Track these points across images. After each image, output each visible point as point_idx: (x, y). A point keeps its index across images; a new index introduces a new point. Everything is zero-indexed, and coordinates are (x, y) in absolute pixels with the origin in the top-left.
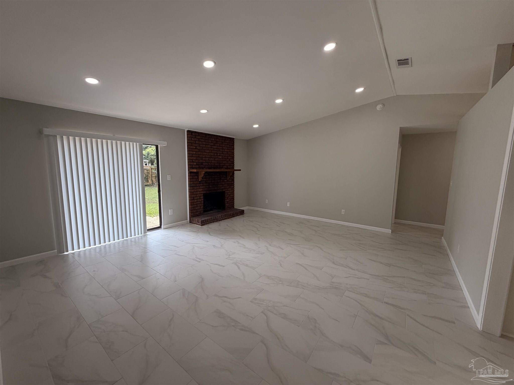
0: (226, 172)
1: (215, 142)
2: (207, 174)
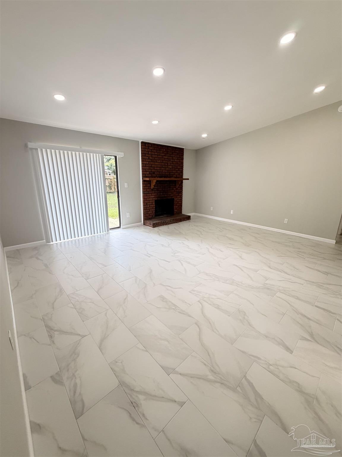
0: (176, 181)
1: (166, 152)
2: (158, 183)
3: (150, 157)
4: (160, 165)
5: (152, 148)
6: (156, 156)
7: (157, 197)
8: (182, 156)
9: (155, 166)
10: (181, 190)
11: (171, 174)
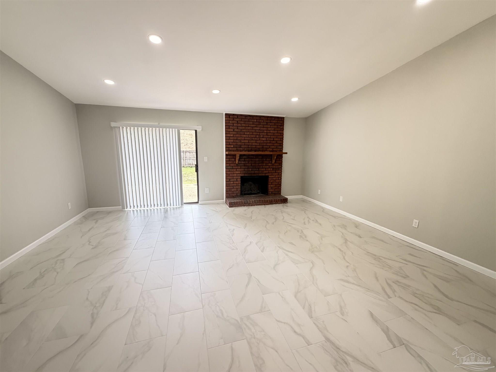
0: (271, 155)
2: (245, 157)
3: (236, 130)
4: (248, 137)
5: (238, 120)
6: (244, 128)
7: (244, 173)
8: (281, 126)
9: (242, 138)
10: (280, 167)
11: (265, 147)
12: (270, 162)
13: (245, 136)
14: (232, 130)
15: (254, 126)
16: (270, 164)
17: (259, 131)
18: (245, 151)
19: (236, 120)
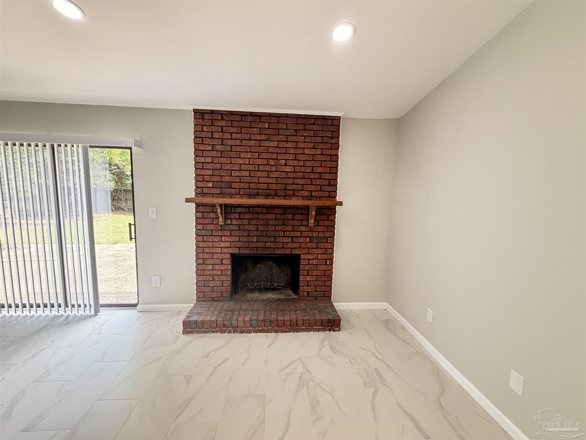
2: (243, 210)
3: (218, 146)
4: (249, 164)
5: (223, 123)
6: (238, 142)
7: (239, 248)
8: (332, 138)
9: (233, 167)
10: (328, 234)
11: (290, 187)
12: (304, 223)
13: (240, 161)
14: (210, 148)
15: (263, 137)
16: (303, 228)
17: (276, 150)
18: (242, 198)
19: (220, 124)
